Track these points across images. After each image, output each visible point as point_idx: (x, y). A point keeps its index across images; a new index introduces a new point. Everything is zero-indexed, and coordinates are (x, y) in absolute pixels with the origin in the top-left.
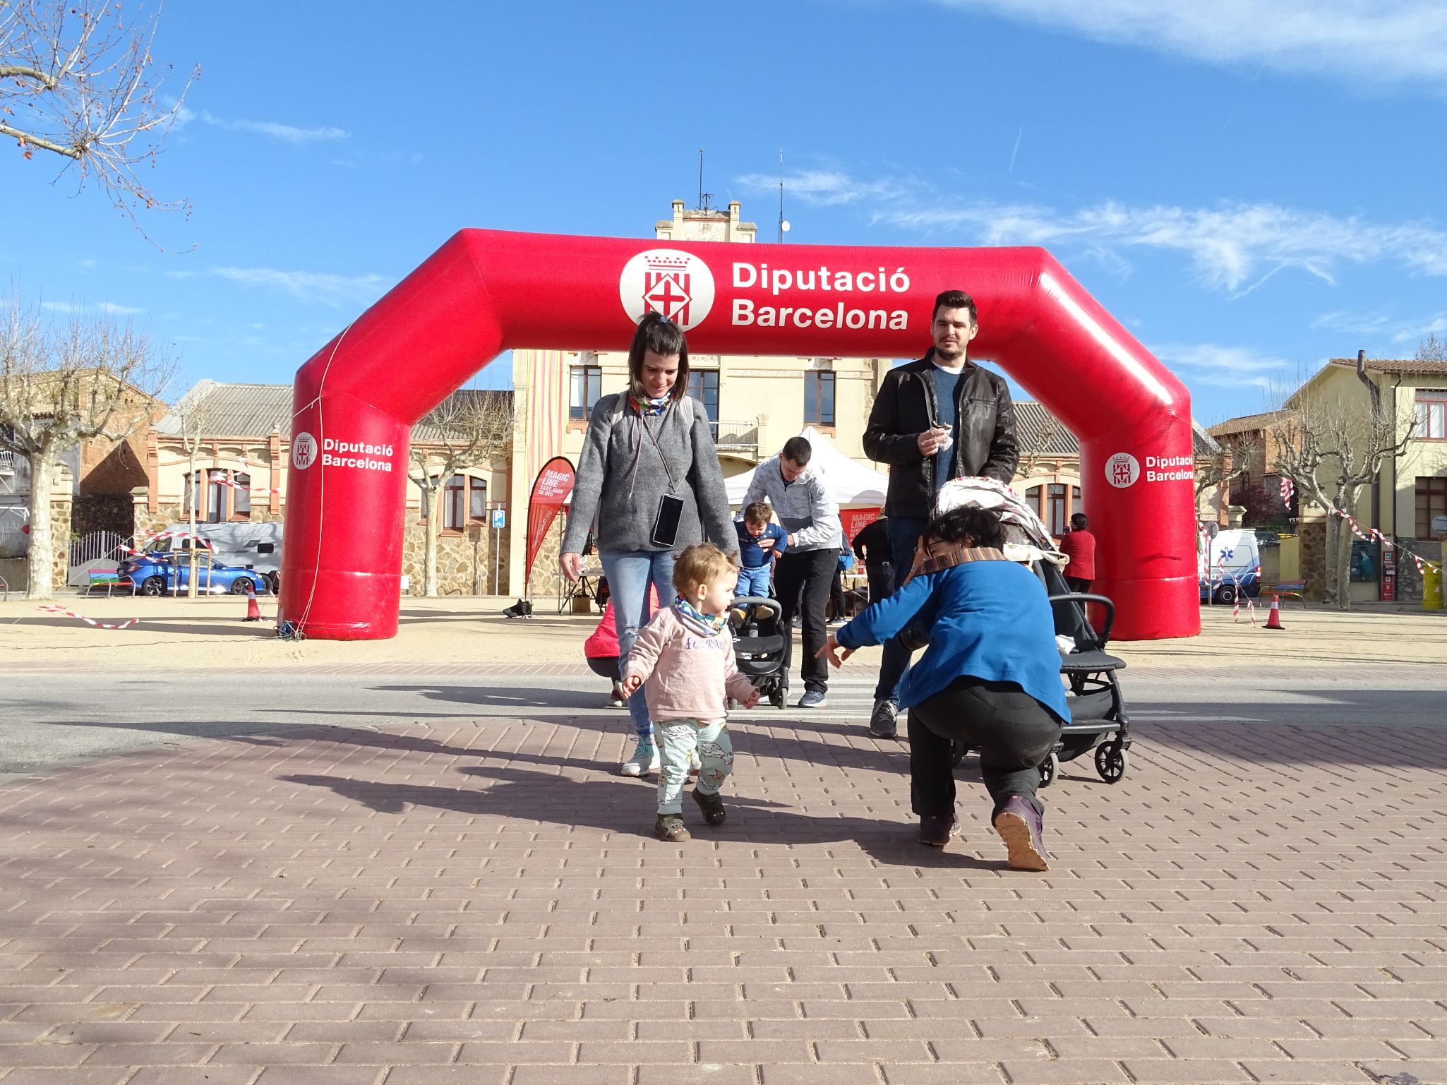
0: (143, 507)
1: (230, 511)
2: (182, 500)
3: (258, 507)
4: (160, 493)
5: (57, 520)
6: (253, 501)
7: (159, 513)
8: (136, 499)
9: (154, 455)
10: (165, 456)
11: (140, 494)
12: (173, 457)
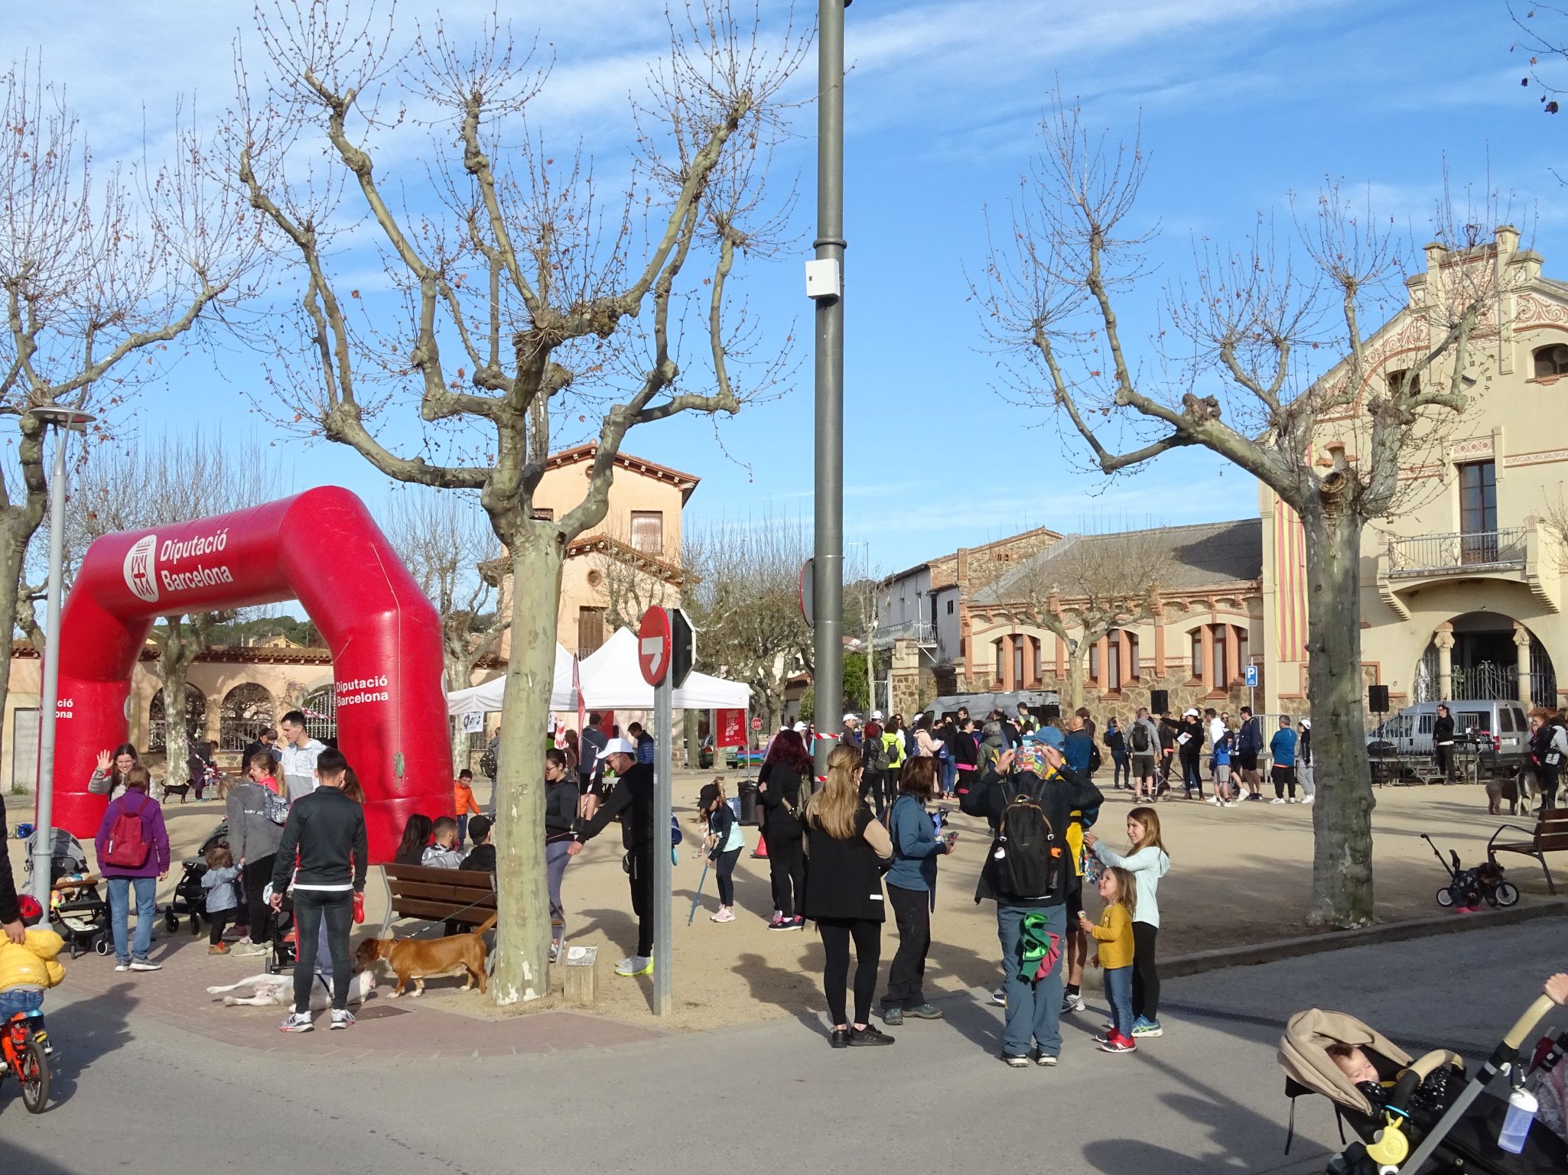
0: (962, 677)
1: (1029, 679)
2: (994, 668)
3: (1048, 674)
4: (974, 662)
5: (904, 693)
6: (1044, 667)
7: (974, 683)
8: (958, 670)
9: (966, 625)
10: (977, 625)
11: (960, 665)
12: (984, 625)
